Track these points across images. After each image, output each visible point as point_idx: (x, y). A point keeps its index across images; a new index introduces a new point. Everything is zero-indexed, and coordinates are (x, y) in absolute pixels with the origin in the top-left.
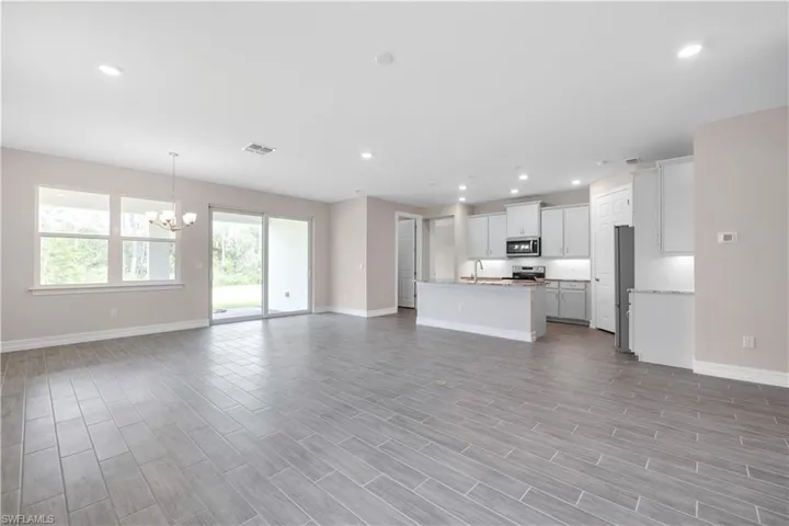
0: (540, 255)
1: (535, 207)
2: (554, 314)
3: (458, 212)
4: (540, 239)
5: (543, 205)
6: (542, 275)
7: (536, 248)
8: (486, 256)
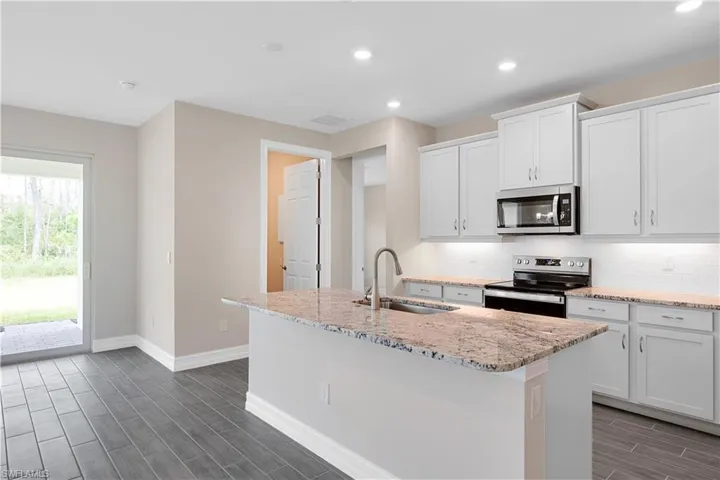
0: (578, 231)
1: (565, 110)
2: (616, 390)
3: (393, 138)
4: (578, 190)
5: (586, 106)
6: (582, 281)
7: (569, 211)
8: (456, 233)
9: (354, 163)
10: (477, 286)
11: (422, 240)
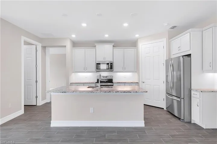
0: (113, 70)
1: (110, 46)
3: (68, 44)
4: (113, 62)
5: (115, 46)
7: (112, 67)
8: (84, 70)
9: (46, 48)
10: (94, 83)
11: (73, 72)
